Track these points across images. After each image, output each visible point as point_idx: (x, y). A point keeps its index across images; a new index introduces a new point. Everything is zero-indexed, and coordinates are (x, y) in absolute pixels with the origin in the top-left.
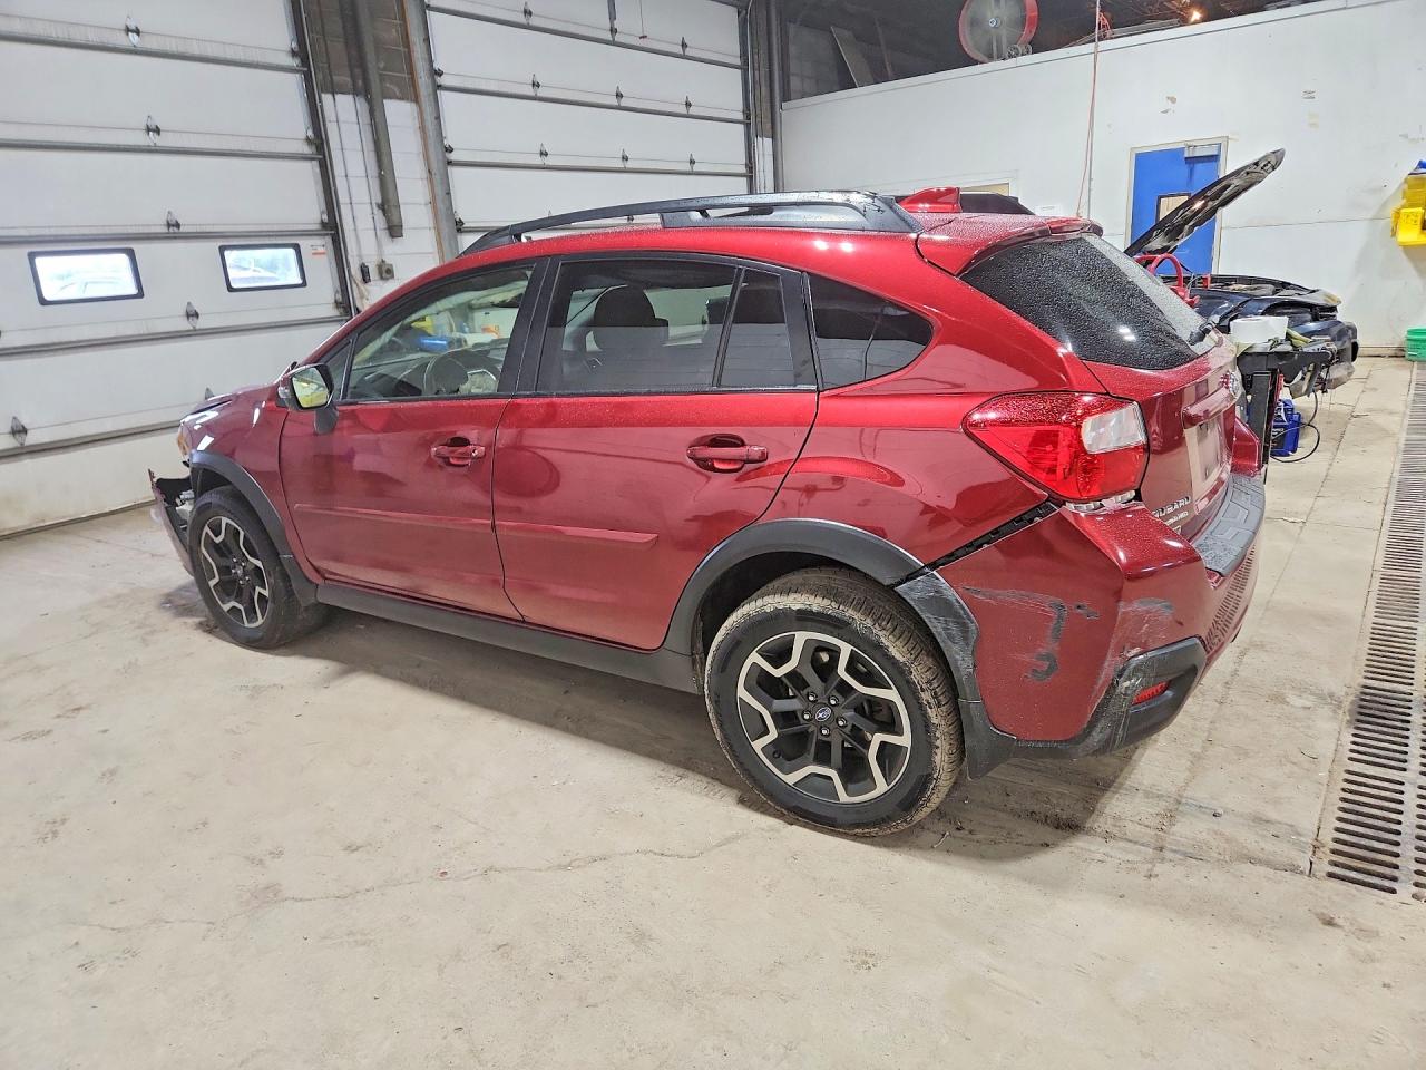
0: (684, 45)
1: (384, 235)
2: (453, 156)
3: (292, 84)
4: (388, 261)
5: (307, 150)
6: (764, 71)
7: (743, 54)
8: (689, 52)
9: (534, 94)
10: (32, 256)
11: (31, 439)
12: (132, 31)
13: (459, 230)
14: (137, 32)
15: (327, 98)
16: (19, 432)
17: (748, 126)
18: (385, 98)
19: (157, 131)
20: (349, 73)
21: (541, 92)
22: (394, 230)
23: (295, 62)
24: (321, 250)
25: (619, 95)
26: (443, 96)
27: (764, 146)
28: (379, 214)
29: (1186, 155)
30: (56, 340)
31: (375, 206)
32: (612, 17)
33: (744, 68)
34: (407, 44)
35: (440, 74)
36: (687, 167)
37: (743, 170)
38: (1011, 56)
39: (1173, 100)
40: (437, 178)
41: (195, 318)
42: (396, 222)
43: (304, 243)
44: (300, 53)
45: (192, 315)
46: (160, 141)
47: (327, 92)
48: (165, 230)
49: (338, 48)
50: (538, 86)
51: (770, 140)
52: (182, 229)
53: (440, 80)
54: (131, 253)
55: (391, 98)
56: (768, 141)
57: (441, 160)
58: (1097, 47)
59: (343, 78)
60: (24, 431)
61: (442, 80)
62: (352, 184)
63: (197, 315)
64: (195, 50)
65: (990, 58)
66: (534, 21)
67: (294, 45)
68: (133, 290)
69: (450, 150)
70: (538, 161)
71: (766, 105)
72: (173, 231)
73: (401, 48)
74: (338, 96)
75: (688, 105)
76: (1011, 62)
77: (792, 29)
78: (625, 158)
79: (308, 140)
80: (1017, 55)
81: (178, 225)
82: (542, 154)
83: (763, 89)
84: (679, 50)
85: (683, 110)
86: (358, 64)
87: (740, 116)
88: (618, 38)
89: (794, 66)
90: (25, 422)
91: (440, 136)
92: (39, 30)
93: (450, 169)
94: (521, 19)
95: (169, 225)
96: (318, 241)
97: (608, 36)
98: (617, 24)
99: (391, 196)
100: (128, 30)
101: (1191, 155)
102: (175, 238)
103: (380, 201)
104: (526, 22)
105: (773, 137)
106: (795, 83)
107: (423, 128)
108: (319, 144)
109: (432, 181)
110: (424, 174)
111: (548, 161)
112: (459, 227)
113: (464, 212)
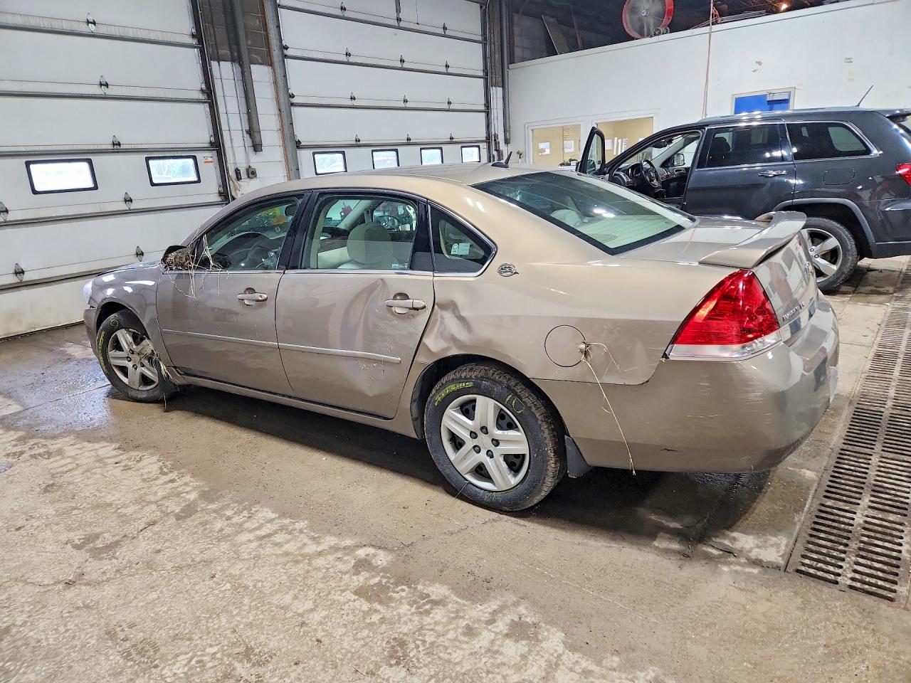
0: (445, 28)
1: (250, 150)
2: (294, 100)
3: (192, 55)
4: (253, 167)
5: (201, 96)
6: (498, 44)
7: (484, 34)
8: (448, 32)
9: (347, 61)
10: (28, 164)
11: (27, 277)
12: (91, 23)
13: (298, 147)
14: (94, 23)
15: (214, 64)
16: (19, 273)
17: (486, 79)
18: (252, 64)
19: (107, 85)
20: (228, 48)
21: (351, 59)
22: (257, 147)
23: (194, 42)
24: (210, 159)
25: (402, 61)
26: (288, 62)
27: (496, 93)
28: (247, 137)
29: (768, 100)
30: (42, 216)
31: (244, 132)
32: (398, 10)
33: (484, 42)
34: (266, 29)
35: (286, 48)
36: (446, 106)
37: (483, 108)
38: (655, 35)
39: (760, 63)
40: (284, 114)
41: (130, 203)
42: (258, 142)
43: (199, 155)
44: (197, 35)
45: (128, 200)
46: (109, 92)
47: (214, 60)
48: (111, 147)
49: (221, 33)
50: (350, 55)
51: (501, 89)
52: (122, 146)
53: (286, 52)
54: (90, 162)
55: (255, 64)
56: (500, 90)
57: (286, 102)
58: (711, 29)
59: (225, 51)
60: (23, 272)
61: (288, 52)
62: (230, 118)
63: (131, 201)
64: (131, 34)
65: (642, 35)
66: (347, 14)
67: (194, 31)
68: (91, 185)
69: (292, 96)
70: (349, 103)
71: (498, 66)
72: (116, 148)
73: (262, 32)
74: (222, 63)
75: (447, 66)
76: (655, 39)
77: (516, 17)
78: (405, 101)
79: (202, 90)
80: (660, 33)
81: (119, 144)
82: (351, 98)
83: (497, 56)
84: (441, 31)
85: (444, 70)
86: (234, 42)
87: (481, 74)
88: (402, 24)
89: (517, 40)
90: (23, 266)
91: (286, 87)
92: (33, 22)
93: (292, 108)
94: (339, 12)
95: (114, 144)
96: (208, 154)
97: (395, 23)
98: (401, 16)
99: (255, 125)
100: (88, 22)
101: (771, 99)
102: (118, 152)
103: (248, 128)
104: (342, 14)
105: (503, 87)
106: (518, 52)
107: (275, 83)
108: (209, 93)
109: (280, 116)
110: (276, 112)
111: (355, 103)
112: (298, 145)
113: (301, 135)
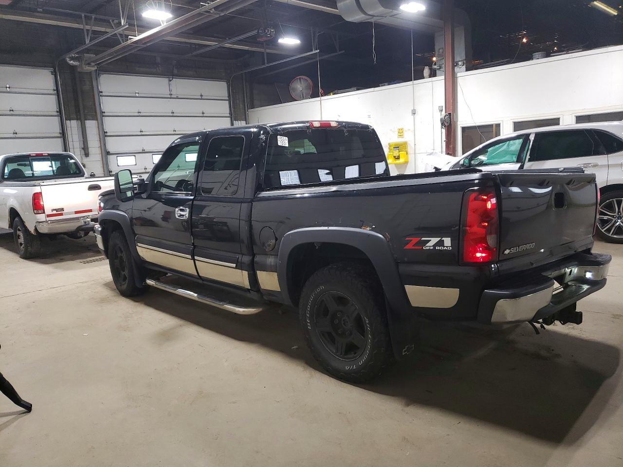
1: (84, 157)
3: (56, 120)
4: (84, 163)
5: (59, 135)
13: (108, 154)
15: (68, 122)
17: (231, 118)
18: (86, 120)
19: (16, 133)
20: (75, 114)
22: (87, 155)
23: (59, 114)
26: (105, 118)
28: (83, 151)
31: (81, 149)
35: (104, 112)
40: (102, 140)
42: (87, 153)
44: (60, 111)
47: (68, 120)
53: (104, 114)
55: (89, 120)
57: (104, 135)
59: (74, 116)
62: (74, 144)
67: (58, 110)
69: (106, 133)
70: (140, 133)
73: (92, 106)
74: (71, 121)
79: (60, 133)
82: (141, 131)
86: (78, 111)
87: (228, 115)
91: (103, 129)
93: (106, 138)
99: (86, 146)
100: (10, 111)
103: (83, 147)
107: (98, 127)
108: (63, 135)
109: (100, 141)
110: (99, 139)
111: (143, 133)
112: (108, 153)
113: (110, 149)
